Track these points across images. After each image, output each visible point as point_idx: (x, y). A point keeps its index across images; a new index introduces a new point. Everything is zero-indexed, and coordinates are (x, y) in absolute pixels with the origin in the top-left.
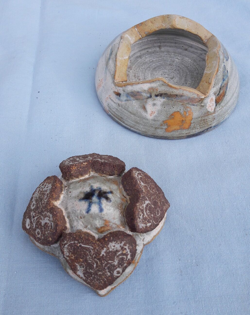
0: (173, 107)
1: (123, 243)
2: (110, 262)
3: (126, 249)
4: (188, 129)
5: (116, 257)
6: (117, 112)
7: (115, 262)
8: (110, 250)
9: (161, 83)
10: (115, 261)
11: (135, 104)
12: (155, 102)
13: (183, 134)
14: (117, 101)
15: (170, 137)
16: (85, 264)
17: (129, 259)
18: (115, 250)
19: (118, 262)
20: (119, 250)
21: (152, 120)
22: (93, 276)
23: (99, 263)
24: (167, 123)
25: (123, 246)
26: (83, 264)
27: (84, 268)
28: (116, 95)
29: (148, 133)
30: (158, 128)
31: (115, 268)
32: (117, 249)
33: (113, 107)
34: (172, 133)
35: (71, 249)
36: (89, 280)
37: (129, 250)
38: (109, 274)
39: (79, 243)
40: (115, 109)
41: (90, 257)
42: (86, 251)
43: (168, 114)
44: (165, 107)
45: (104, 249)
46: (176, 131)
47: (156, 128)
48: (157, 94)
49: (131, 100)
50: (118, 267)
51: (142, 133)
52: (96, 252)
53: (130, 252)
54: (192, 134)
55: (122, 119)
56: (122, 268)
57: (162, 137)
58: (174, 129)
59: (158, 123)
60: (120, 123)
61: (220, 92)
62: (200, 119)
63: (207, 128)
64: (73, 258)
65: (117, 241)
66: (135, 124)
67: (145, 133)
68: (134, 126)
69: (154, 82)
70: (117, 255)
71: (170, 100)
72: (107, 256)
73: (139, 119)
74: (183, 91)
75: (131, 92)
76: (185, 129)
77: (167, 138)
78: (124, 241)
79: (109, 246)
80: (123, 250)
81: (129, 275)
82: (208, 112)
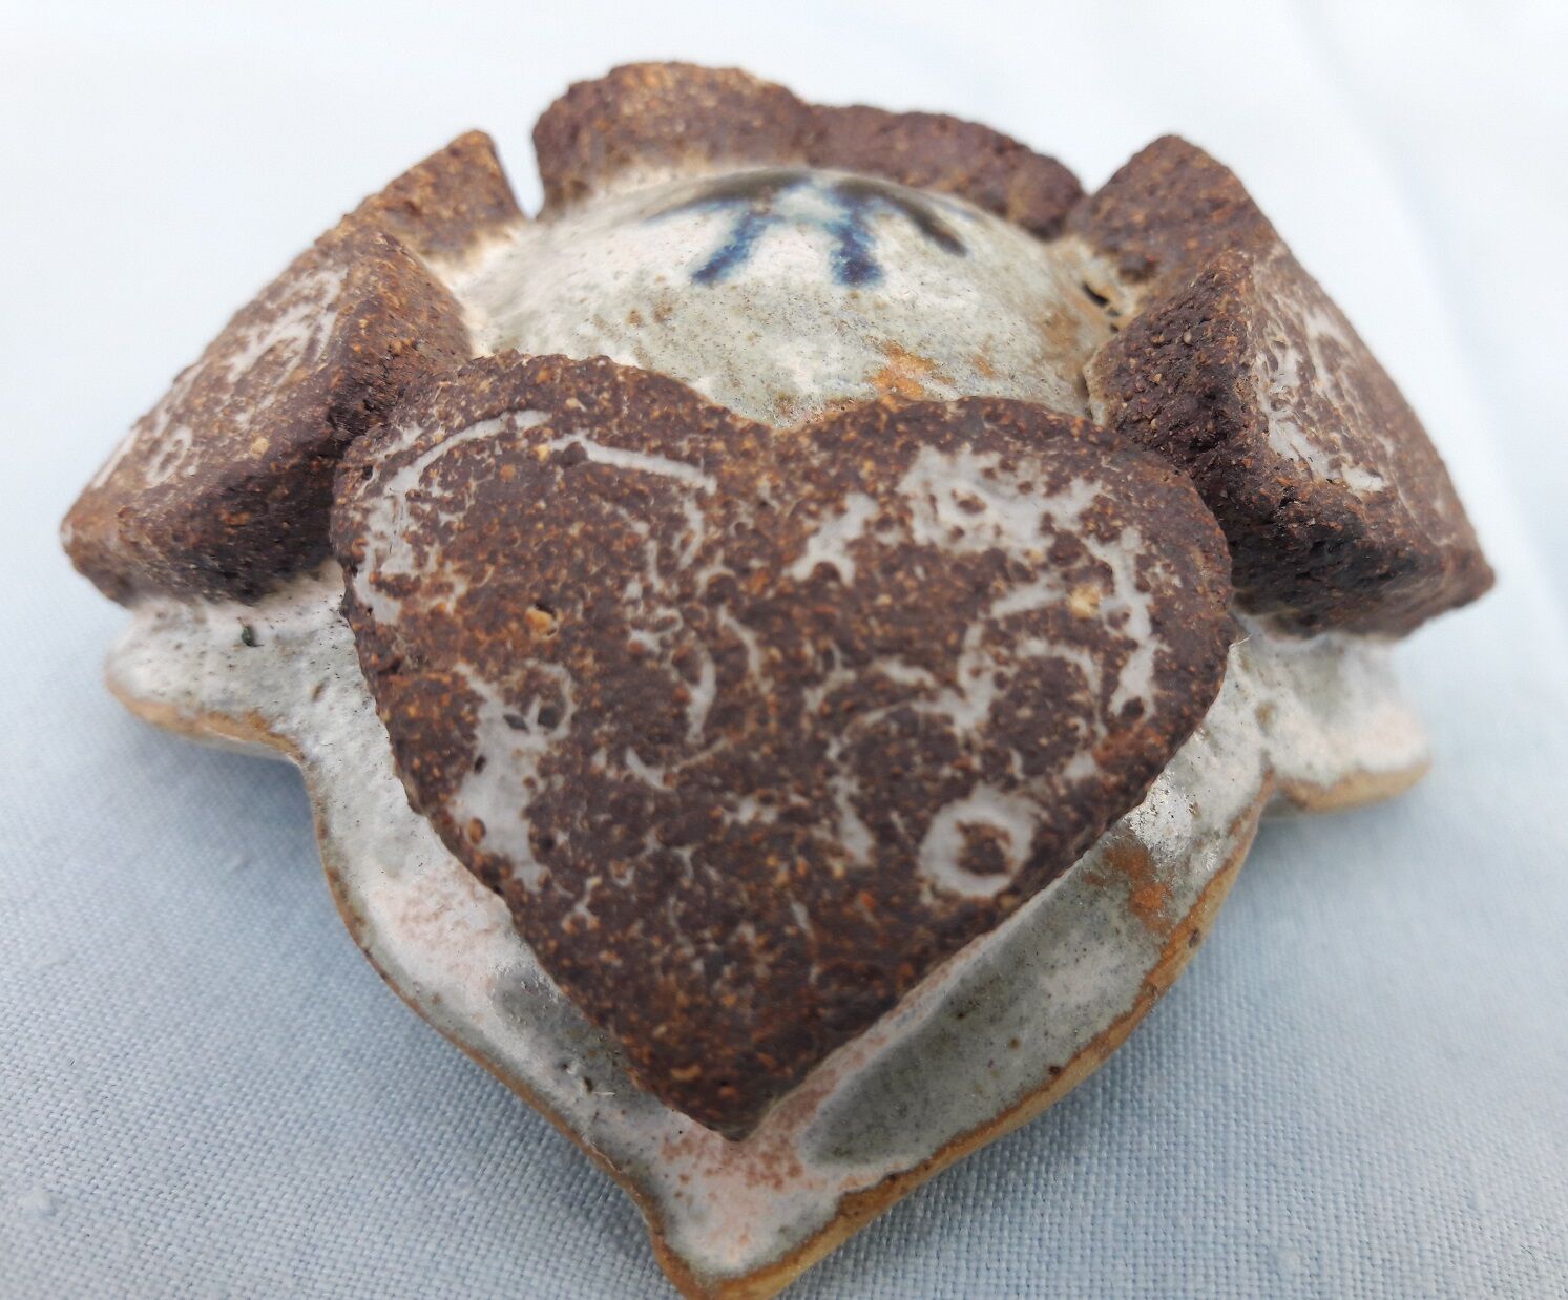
1: (1080, 496)
2: (898, 672)
3: (1105, 572)
5: (975, 633)
7: (960, 692)
8: (921, 533)
10: (964, 678)
16: (576, 674)
17: (1134, 708)
18: (976, 545)
19: (996, 709)
20: (1026, 562)
22: (651, 842)
23: (755, 660)
25: (1076, 528)
26: (556, 671)
27: (562, 731)
31: (947, 771)
32: (1005, 543)
35: (454, 505)
36: (581, 909)
37: (1147, 599)
38: (858, 843)
39: (562, 425)
41: (658, 584)
42: (623, 512)
45: (840, 511)
50: (983, 776)
52: (740, 527)
53: (1157, 625)
56: (1032, 796)
64: (450, 606)
65: (1019, 455)
70: (1000, 609)
72: (865, 583)
78: (1090, 479)
79: (909, 484)
80: (1066, 576)
81: (1076, 1056)
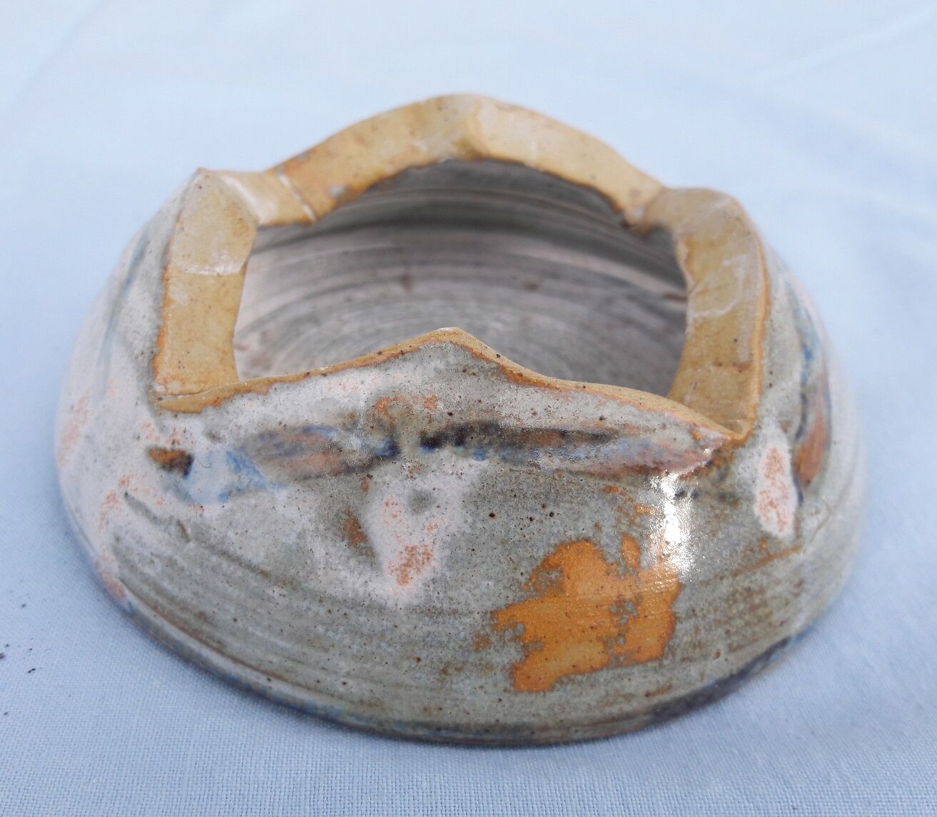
0: (548, 510)
4: (659, 658)
6: (172, 580)
9: (452, 360)
11: (292, 512)
12: (426, 483)
13: (629, 697)
14: (171, 507)
15: (545, 728)
21: (412, 610)
24: (520, 627)
28: (163, 467)
29: (392, 710)
30: (459, 670)
33: (146, 553)
34: (553, 697)
40: (156, 561)
43: (522, 558)
44: (492, 515)
46: (580, 683)
47: (448, 664)
48: (431, 430)
49: (260, 487)
51: (352, 715)
54: (682, 692)
55: (206, 628)
57: (487, 729)
58: (566, 663)
59: (453, 632)
60: (199, 656)
61: (804, 418)
62: (725, 587)
63: (765, 645)
66: (296, 649)
67: (368, 713)
68: (290, 664)
69: (405, 360)
71: (521, 462)
73: (322, 611)
74: (601, 404)
75: (261, 436)
76: (638, 662)
77: (527, 733)
82: (766, 538)
